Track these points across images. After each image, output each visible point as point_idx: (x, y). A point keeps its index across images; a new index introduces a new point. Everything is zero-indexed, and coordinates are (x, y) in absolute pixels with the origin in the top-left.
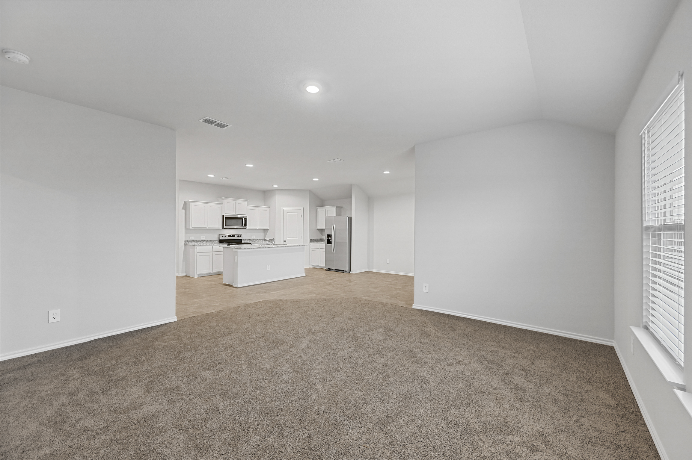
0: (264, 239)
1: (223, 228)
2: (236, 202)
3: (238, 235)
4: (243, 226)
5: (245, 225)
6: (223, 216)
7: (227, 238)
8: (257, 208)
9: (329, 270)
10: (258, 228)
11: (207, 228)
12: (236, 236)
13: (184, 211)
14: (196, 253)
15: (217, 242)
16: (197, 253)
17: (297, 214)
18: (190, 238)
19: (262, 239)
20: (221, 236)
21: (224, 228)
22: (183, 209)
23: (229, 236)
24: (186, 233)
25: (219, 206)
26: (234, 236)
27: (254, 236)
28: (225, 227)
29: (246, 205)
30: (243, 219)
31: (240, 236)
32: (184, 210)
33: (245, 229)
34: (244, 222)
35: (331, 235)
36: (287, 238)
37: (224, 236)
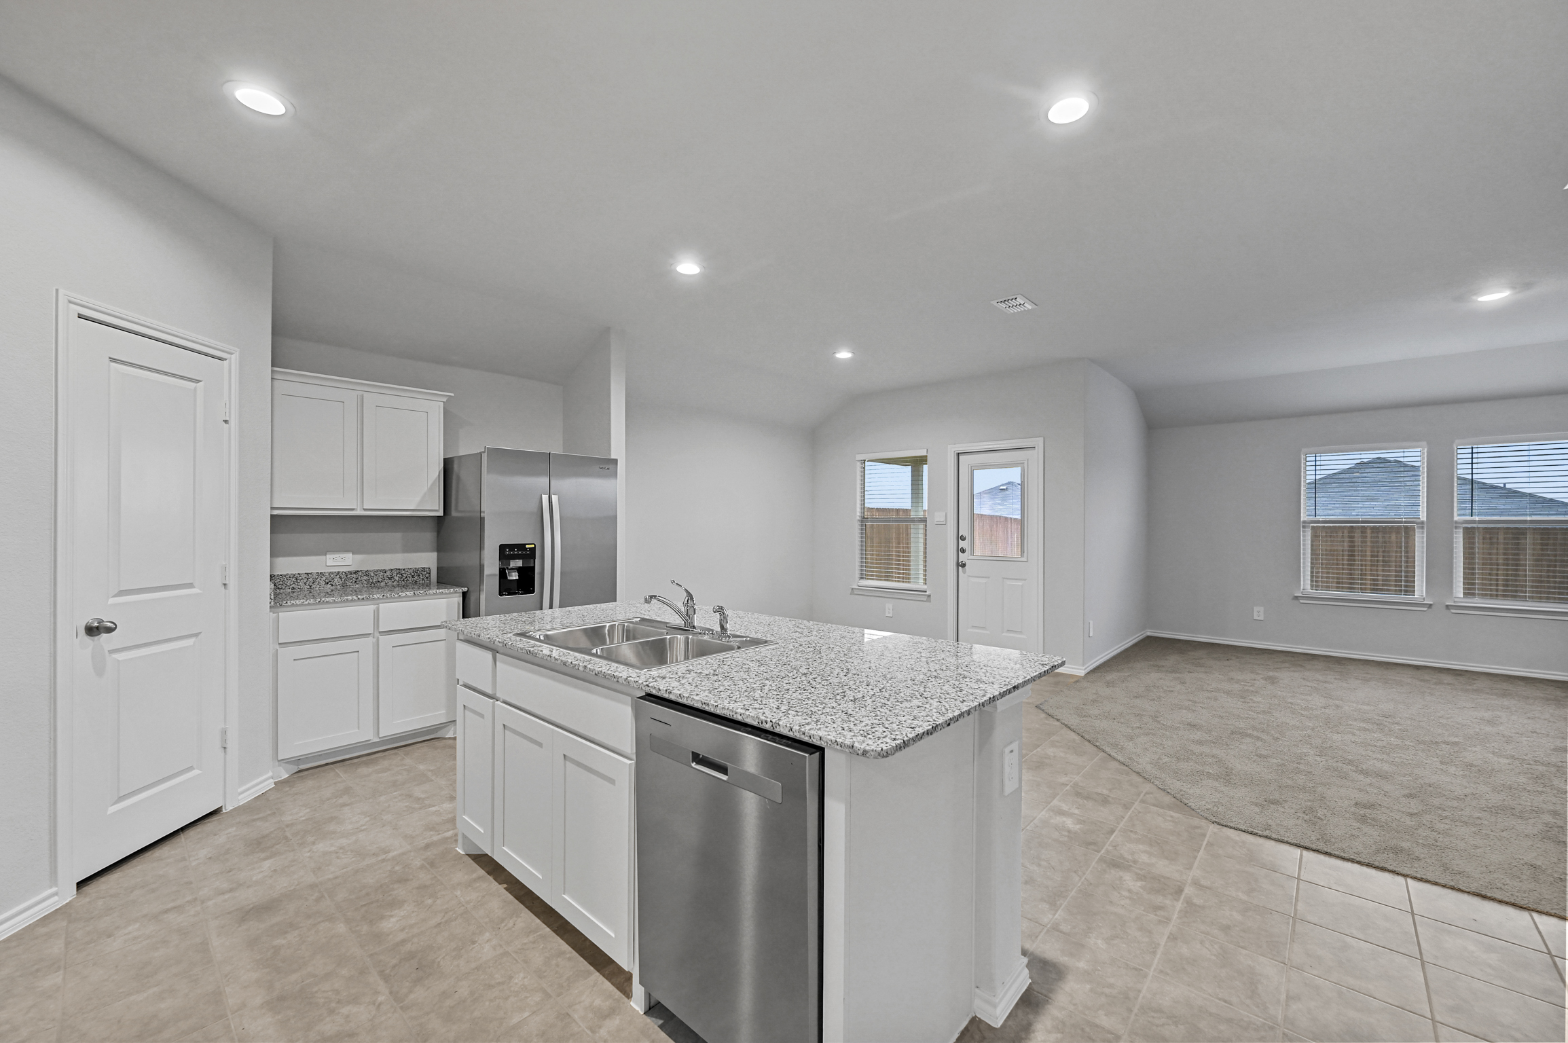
17: (195, 391)
35: (533, 546)
36: (116, 596)
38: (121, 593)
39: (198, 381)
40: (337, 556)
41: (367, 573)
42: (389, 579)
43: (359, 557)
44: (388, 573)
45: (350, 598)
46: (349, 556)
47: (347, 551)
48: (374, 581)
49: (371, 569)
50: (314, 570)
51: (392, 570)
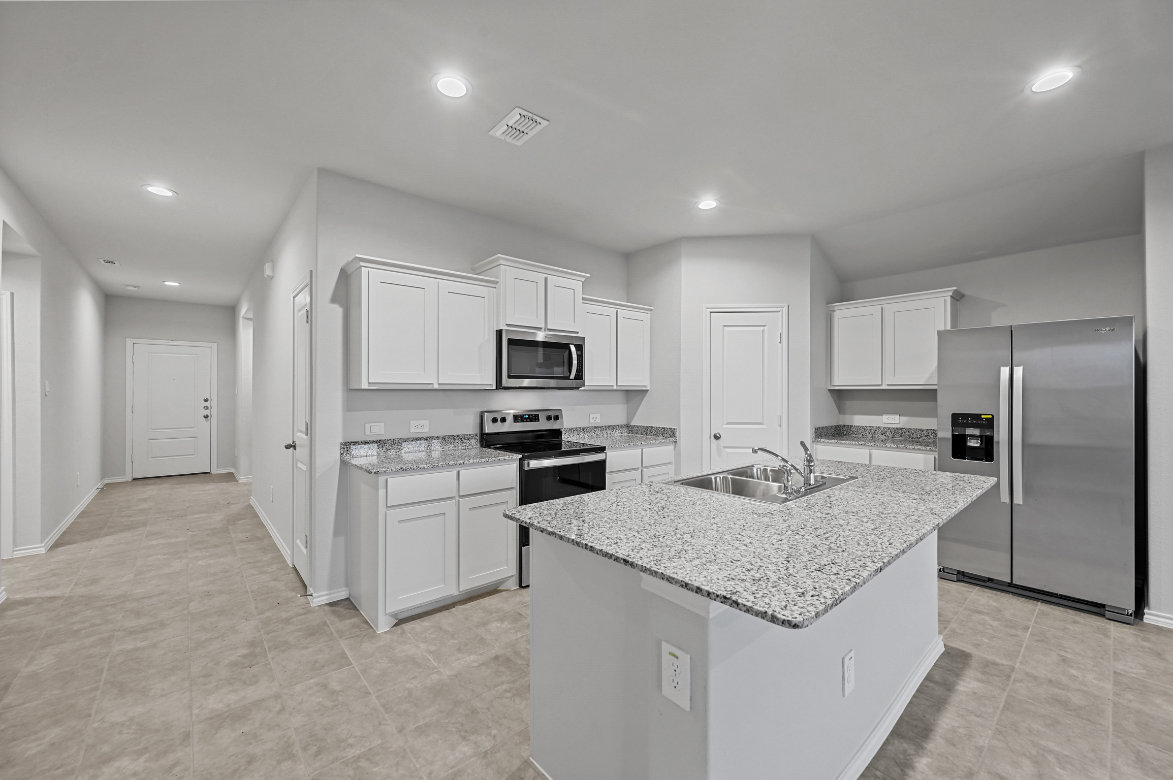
0: (628, 426)
1: (499, 386)
2: (546, 279)
3: (549, 413)
4: (572, 376)
5: (580, 376)
6: (499, 333)
7: (510, 426)
8: (612, 311)
9: (961, 577)
10: (615, 388)
11: (436, 386)
12: (542, 417)
13: (337, 311)
14: (382, 509)
15: (475, 443)
16: (387, 507)
17: (763, 331)
18: (368, 432)
19: (621, 426)
20: (488, 418)
21: (504, 384)
22: (334, 300)
23: (518, 418)
24: (349, 407)
25: (483, 291)
26: (534, 418)
27: (598, 415)
28: (506, 382)
29: (579, 295)
30: (573, 348)
31: (556, 418)
32: (341, 306)
33: (577, 388)
34: (575, 362)
35: (990, 416)
36: (726, 424)
37: (499, 420)
38: (728, 423)
39: (765, 326)
40: (889, 416)
41: (909, 430)
42: (926, 436)
43: (904, 419)
44: (925, 432)
45: (854, 442)
46: (897, 417)
47: (896, 414)
48: (914, 436)
49: (912, 428)
50: (875, 425)
51: (928, 430)
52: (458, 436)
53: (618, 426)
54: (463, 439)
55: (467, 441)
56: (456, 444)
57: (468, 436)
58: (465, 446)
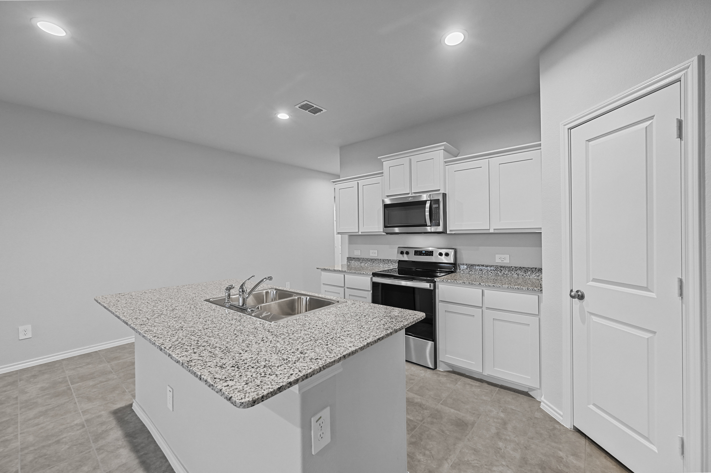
1: (385, 232)
3: (442, 251)
7: (411, 258)
11: (360, 233)
12: (435, 253)
18: (355, 254)
20: (399, 251)
23: (417, 252)
26: (429, 253)
31: (447, 255)
36: (592, 281)
37: (405, 253)
52: (390, 260)
53: (534, 269)
54: (392, 262)
55: (395, 264)
56: (389, 264)
57: (395, 261)
58: (394, 266)
